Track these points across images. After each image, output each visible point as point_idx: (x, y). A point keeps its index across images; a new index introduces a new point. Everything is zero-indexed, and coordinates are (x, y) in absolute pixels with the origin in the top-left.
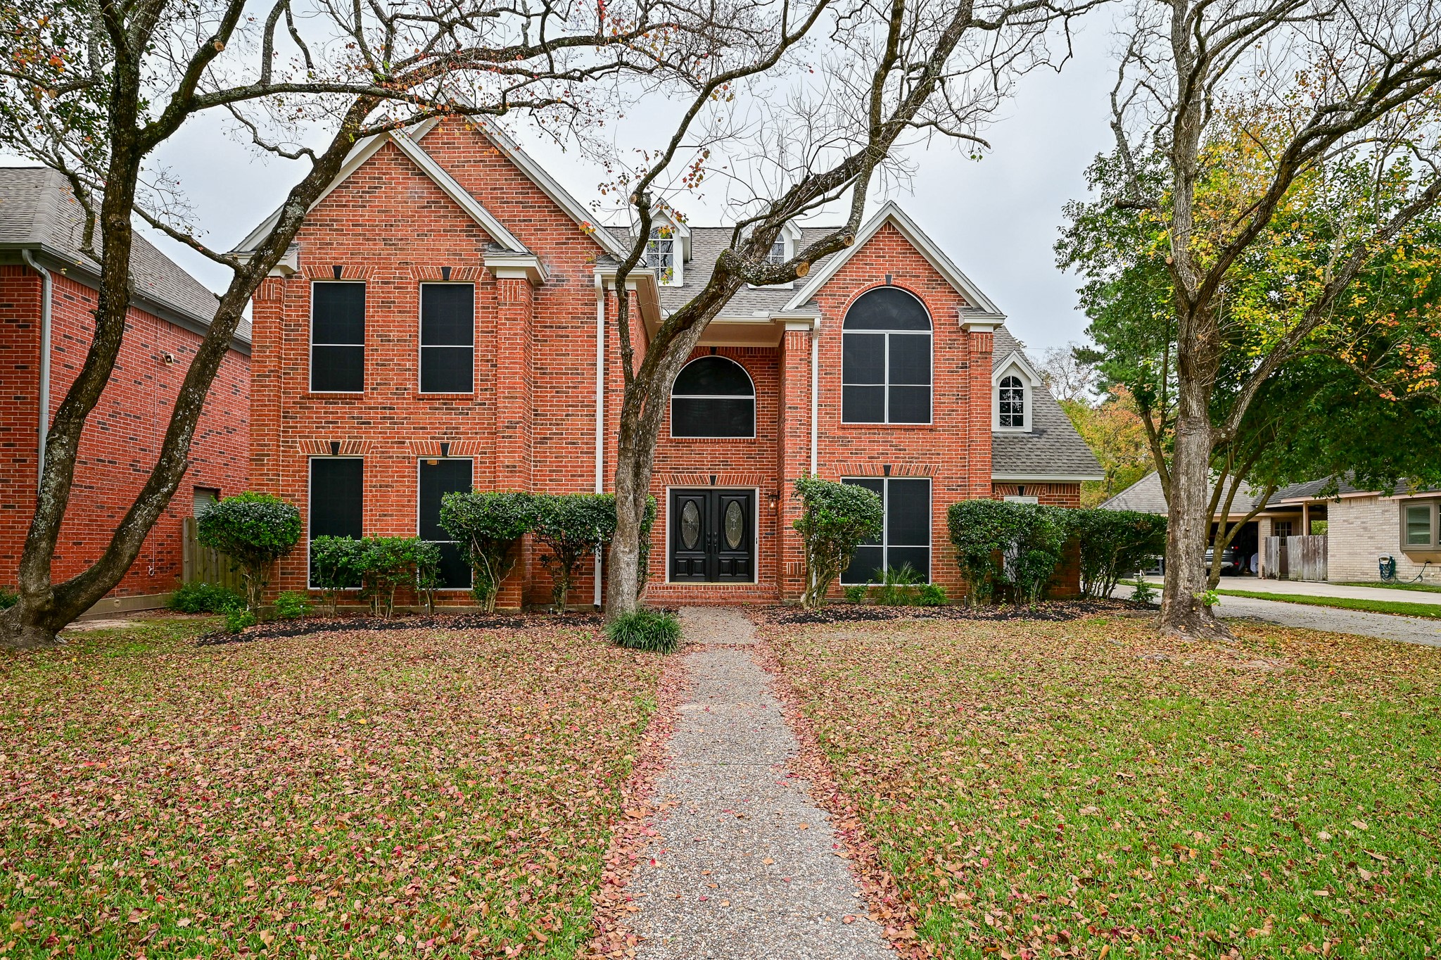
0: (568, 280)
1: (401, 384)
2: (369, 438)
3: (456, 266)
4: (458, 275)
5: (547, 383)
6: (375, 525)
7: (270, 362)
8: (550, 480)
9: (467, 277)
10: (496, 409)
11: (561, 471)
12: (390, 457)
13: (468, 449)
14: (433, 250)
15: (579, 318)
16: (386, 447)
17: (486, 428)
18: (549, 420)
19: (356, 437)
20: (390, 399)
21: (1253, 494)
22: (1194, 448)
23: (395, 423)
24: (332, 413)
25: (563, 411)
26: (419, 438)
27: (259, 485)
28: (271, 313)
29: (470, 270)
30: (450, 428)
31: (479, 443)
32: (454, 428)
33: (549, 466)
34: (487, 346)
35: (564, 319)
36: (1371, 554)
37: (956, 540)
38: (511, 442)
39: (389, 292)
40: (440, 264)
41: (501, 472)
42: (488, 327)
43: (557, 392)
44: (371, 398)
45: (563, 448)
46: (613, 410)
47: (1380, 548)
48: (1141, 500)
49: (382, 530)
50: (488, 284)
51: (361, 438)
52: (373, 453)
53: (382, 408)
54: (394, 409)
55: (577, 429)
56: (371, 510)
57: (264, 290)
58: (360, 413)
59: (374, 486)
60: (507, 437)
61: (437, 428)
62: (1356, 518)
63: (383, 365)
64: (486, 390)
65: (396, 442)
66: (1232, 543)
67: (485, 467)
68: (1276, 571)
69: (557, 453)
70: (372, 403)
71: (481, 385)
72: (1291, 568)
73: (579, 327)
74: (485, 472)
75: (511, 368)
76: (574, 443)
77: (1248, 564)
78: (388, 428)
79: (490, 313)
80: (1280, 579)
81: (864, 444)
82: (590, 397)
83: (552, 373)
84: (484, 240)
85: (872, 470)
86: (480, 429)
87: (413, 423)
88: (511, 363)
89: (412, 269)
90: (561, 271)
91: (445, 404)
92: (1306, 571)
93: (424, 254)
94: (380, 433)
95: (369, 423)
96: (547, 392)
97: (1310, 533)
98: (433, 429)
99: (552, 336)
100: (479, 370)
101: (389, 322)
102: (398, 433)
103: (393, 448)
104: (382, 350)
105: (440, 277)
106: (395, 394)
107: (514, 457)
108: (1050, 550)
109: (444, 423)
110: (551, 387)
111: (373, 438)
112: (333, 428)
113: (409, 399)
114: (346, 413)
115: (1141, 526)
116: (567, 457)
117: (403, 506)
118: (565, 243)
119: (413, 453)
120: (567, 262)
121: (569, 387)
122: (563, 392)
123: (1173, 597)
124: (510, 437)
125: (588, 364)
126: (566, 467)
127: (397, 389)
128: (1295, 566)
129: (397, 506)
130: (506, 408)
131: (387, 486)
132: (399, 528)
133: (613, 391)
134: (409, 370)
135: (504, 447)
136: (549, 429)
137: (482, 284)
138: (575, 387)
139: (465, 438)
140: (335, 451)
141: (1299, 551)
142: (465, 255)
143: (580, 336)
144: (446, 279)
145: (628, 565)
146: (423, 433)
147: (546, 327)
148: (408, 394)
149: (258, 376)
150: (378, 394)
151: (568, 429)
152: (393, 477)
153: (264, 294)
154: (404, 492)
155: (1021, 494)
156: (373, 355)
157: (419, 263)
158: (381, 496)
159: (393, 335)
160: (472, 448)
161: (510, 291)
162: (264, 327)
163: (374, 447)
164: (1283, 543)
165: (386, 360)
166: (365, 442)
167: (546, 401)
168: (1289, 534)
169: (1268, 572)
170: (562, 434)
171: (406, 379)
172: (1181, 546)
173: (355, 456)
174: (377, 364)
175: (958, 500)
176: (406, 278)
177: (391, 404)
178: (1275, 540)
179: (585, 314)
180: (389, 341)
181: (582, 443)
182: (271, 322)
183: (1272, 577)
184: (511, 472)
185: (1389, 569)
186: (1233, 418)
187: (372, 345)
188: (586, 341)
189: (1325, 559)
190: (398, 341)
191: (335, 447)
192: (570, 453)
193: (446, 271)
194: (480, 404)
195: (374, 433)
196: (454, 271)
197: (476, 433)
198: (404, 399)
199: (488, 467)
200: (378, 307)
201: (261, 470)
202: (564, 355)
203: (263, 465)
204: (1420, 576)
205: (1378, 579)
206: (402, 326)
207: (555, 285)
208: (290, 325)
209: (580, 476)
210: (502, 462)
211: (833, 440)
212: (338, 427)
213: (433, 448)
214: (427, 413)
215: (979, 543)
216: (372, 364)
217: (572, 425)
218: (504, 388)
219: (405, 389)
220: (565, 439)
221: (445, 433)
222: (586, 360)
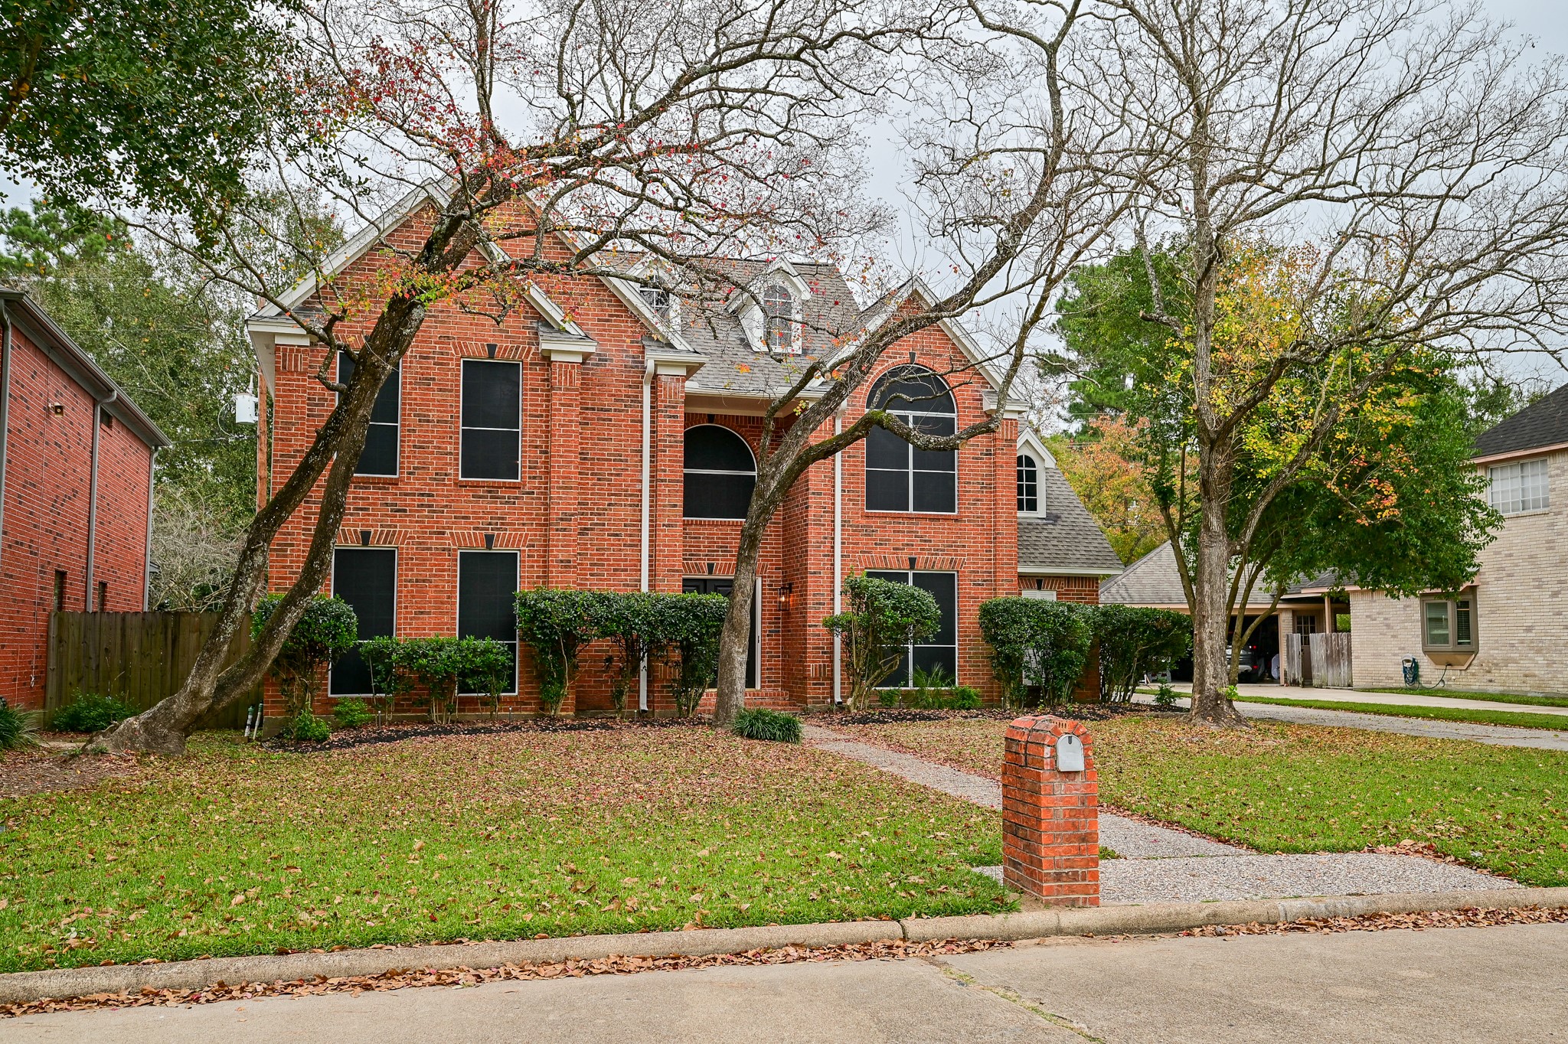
0: (611, 360)
1: (441, 469)
2: (404, 527)
3: (503, 344)
4: (504, 353)
5: (588, 469)
6: (411, 624)
7: (296, 440)
8: (591, 575)
9: (514, 356)
10: (545, 499)
11: (603, 565)
12: (428, 549)
13: (514, 541)
14: (477, 325)
15: (622, 401)
16: (424, 538)
17: (534, 519)
18: (590, 509)
19: (390, 526)
20: (428, 484)
21: (1267, 590)
22: (1214, 559)
23: (434, 511)
24: (363, 499)
25: (605, 499)
26: (461, 528)
27: (281, 578)
28: (298, 386)
29: (517, 349)
30: (495, 518)
31: (527, 535)
32: (499, 518)
33: (590, 559)
34: (536, 431)
35: (608, 402)
36: (1395, 655)
37: (992, 639)
38: (565, 535)
39: (428, 368)
40: (485, 340)
41: (554, 567)
42: (536, 411)
43: (599, 479)
44: (407, 484)
45: (605, 540)
46: (662, 501)
47: (1403, 649)
48: (1144, 585)
49: (417, 629)
50: (537, 364)
51: (396, 527)
52: (408, 543)
53: (420, 495)
54: (433, 496)
55: (620, 520)
56: (406, 607)
57: (290, 360)
58: (395, 499)
59: (410, 581)
60: (561, 530)
61: (480, 518)
62: (1379, 613)
63: (420, 447)
64: (534, 478)
65: (435, 533)
66: (1249, 642)
67: (533, 561)
68: (1299, 677)
69: (599, 545)
70: (408, 489)
71: (530, 473)
72: (1315, 673)
73: (623, 411)
74: (533, 567)
75: (566, 457)
76: (617, 535)
77: (1268, 668)
78: (426, 516)
79: (539, 395)
80: (1304, 686)
81: (889, 535)
82: (634, 486)
83: (593, 459)
84: (533, 318)
85: (897, 563)
86: (528, 519)
87: (454, 512)
88: (566, 451)
89: (454, 344)
90: (604, 350)
91: (490, 492)
92: (1330, 676)
93: (467, 329)
94: (417, 522)
95: (405, 511)
96: (588, 479)
97: (1335, 630)
98: (476, 518)
99: (593, 419)
100: (524, 458)
101: (428, 400)
102: (438, 522)
103: (432, 538)
104: (420, 431)
105: (485, 354)
106: (435, 479)
107: (568, 551)
108: (1080, 649)
109: (489, 513)
110: (592, 474)
111: (409, 527)
112: (363, 515)
113: (450, 485)
114: (378, 499)
115: (1161, 625)
116: (609, 549)
117: (442, 603)
118: (608, 321)
119: (454, 544)
120: (610, 341)
121: (612, 475)
122: (604, 479)
123: (1201, 692)
124: (565, 530)
125: (632, 451)
126: (609, 560)
127: (437, 474)
128: (1319, 672)
129: (436, 602)
130: (560, 498)
131: (424, 581)
132: (438, 627)
133: (662, 481)
134: (451, 453)
135: (558, 540)
136: (590, 519)
137: (531, 364)
138: (618, 475)
139: (511, 530)
140: (365, 542)
141: (1323, 652)
142: (512, 332)
143: (623, 420)
144: (491, 356)
145: (741, 664)
146: (465, 523)
147: (587, 409)
148: (449, 480)
149: (282, 456)
150: (415, 479)
151: (610, 520)
152: (432, 570)
153: (290, 365)
154: (444, 587)
155: (1039, 588)
156: (409, 436)
157: (462, 339)
158: (417, 592)
159: (433, 415)
160: (519, 541)
161: (566, 375)
162: (289, 402)
163: (410, 538)
164: (1306, 642)
165: (424, 442)
166: (400, 532)
167: (587, 489)
168: (1313, 631)
169: (1290, 678)
170: (604, 525)
171: (446, 464)
172: (1207, 646)
173: (387, 547)
174: (414, 446)
175: (985, 597)
176: (448, 354)
177: (430, 490)
178: (1297, 637)
179: (629, 396)
180: (428, 421)
181: (626, 535)
182: (297, 397)
183: (1295, 683)
184: (565, 567)
185: (1412, 672)
186: (1245, 532)
187: (409, 425)
188: (630, 426)
189: (1350, 662)
190: (438, 421)
191: (366, 536)
192: (613, 545)
193: (492, 348)
194: (528, 493)
195: (411, 522)
196: (500, 348)
197: (524, 524)
198: (445, 485)
199: (536, 561)
200: (416, 383)
201: (282, 561)
202: (606, 440)
203: (286, 556)
204: (1442, 681)
205: (1403, 685)
206: (442, 406)
207: (597, 365)
208: (314, 399)
209: (623, 570)
210: (556, 556)
211: (857, 529)
212: (369, 515)
213: (476, 540)
214: (471, 502)
215: (1016, 642)
216: (409, 446)
217: (615, 515)
218: (558, 477)
219: (446, 475)
220: (607, 530)
221: (490, 524)
222: (630, 446)
